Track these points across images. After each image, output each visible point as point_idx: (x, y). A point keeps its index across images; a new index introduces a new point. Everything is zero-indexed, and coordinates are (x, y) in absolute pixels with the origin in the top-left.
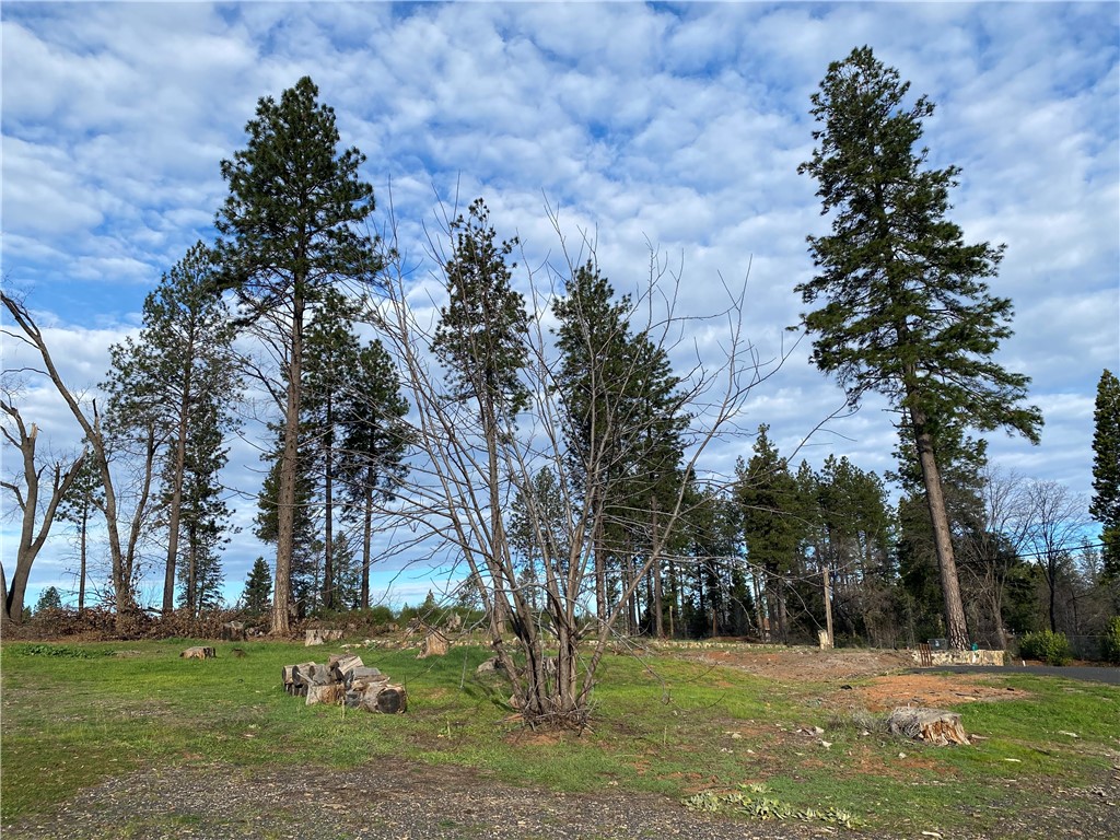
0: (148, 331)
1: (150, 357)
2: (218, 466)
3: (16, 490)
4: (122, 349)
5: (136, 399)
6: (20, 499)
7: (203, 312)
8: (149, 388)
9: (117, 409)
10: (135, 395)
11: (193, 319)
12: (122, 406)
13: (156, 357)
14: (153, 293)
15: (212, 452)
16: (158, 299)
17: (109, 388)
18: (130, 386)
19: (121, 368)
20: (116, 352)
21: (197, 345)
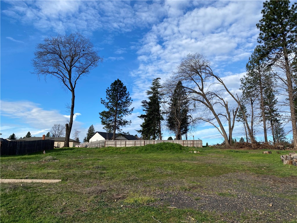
0: (248, 73)
1: (250, 79)
2: (275, 103)
3: (226, 116)
4: (243, 79)
5: (249, 91)
6: (227, 118)
7: (261, 64)
8: (251, 87)
9: (245, 94)
10: (248, 89)
11: (259, 67)
12: (246, 93)
13: (251, 79)
14: (248, 63)
15: (273, 100)
16: (249, 64)
17: (242, 89)
18: (246, 88)
19: (243, 84)
20: (242, 80)
21: (261, 73)
